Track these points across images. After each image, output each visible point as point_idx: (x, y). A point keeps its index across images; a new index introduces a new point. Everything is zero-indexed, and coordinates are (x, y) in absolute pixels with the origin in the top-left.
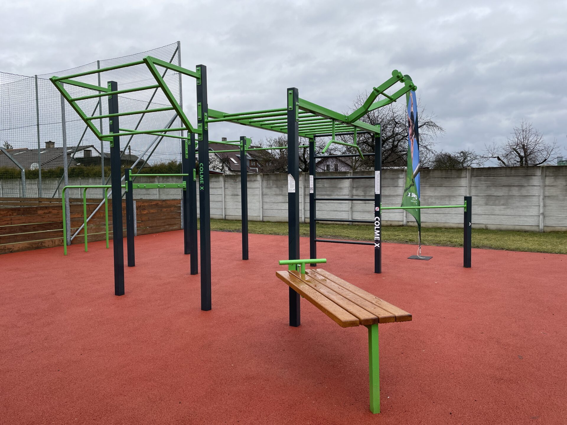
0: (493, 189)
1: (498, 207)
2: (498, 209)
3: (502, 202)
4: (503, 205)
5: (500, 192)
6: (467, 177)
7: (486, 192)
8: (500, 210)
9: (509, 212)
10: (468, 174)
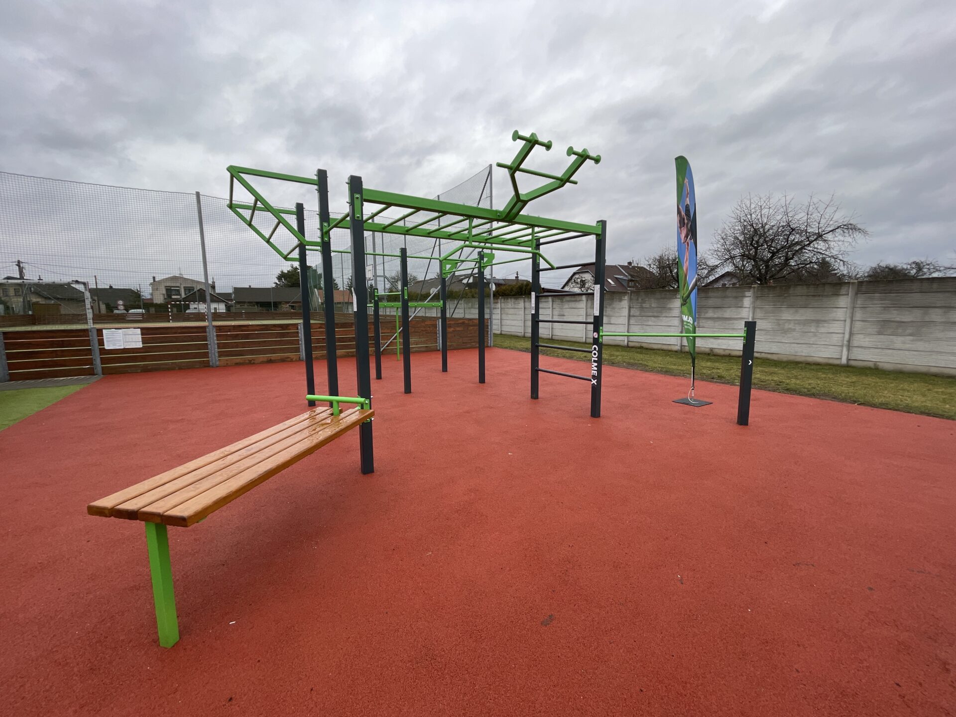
0: (895, 312)
1: (900, 339)
2: (898, 341)
3: (909, 331)
4: (910, 335)
5: (907, 316)
6: (850, 295)
7: (882, 316)
8: (904, 343)
9: (920, 345)
10: (851, 291)
